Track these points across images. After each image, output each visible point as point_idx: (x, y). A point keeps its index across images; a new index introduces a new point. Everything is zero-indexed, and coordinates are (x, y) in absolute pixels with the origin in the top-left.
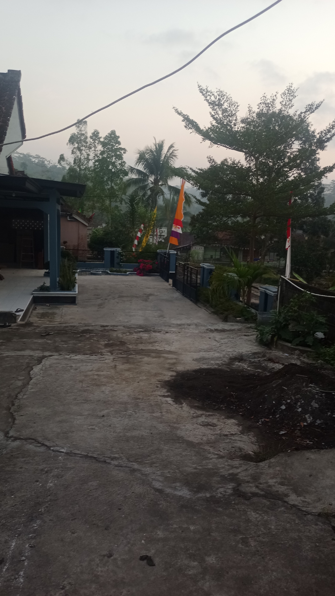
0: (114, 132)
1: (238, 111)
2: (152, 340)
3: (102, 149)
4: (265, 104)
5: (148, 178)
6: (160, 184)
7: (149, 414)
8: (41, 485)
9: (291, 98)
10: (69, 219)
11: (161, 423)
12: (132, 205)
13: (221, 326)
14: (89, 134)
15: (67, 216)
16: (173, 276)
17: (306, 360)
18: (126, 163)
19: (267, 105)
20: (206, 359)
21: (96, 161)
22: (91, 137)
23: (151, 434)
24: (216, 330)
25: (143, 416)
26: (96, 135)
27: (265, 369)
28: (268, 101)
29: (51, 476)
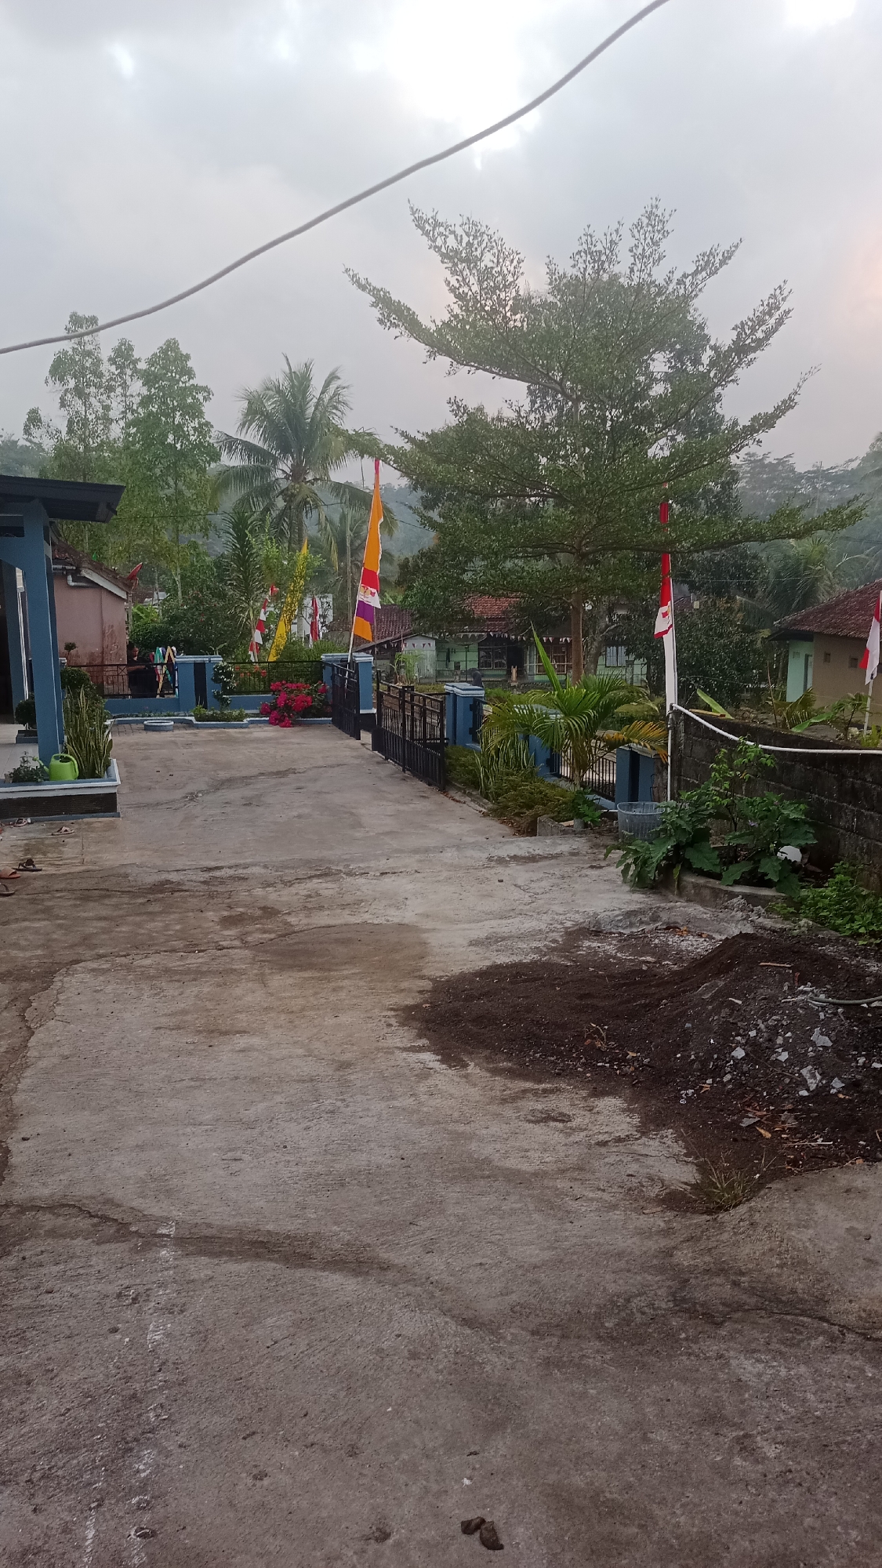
0: (175, 343)
1: (522, 273)
2: (348, 898)
3: (145, 391)
4: (591, 253)
5: (275, 463)
6: (310, 478)
7: (383, 1105)
8: (127, 1340)
9: (657, 236)
10: (73, 584)
11: (421, 1123)
12: (241, 537)
13: (524, 846)
14: (106, 353)
15: (67, 575)
16: (369, 723)
17: (768, 923)
18: (212, 426)
19: (596, 257)
20: (503, 939)
21: (128, 426)
22: (112, 361)
23: (403, 1159)
24: (515, 858)
25: (368, 1109)
26: (123, 355)
27: (663, 952)
28: (599, 247)
29: (150, 1311)
